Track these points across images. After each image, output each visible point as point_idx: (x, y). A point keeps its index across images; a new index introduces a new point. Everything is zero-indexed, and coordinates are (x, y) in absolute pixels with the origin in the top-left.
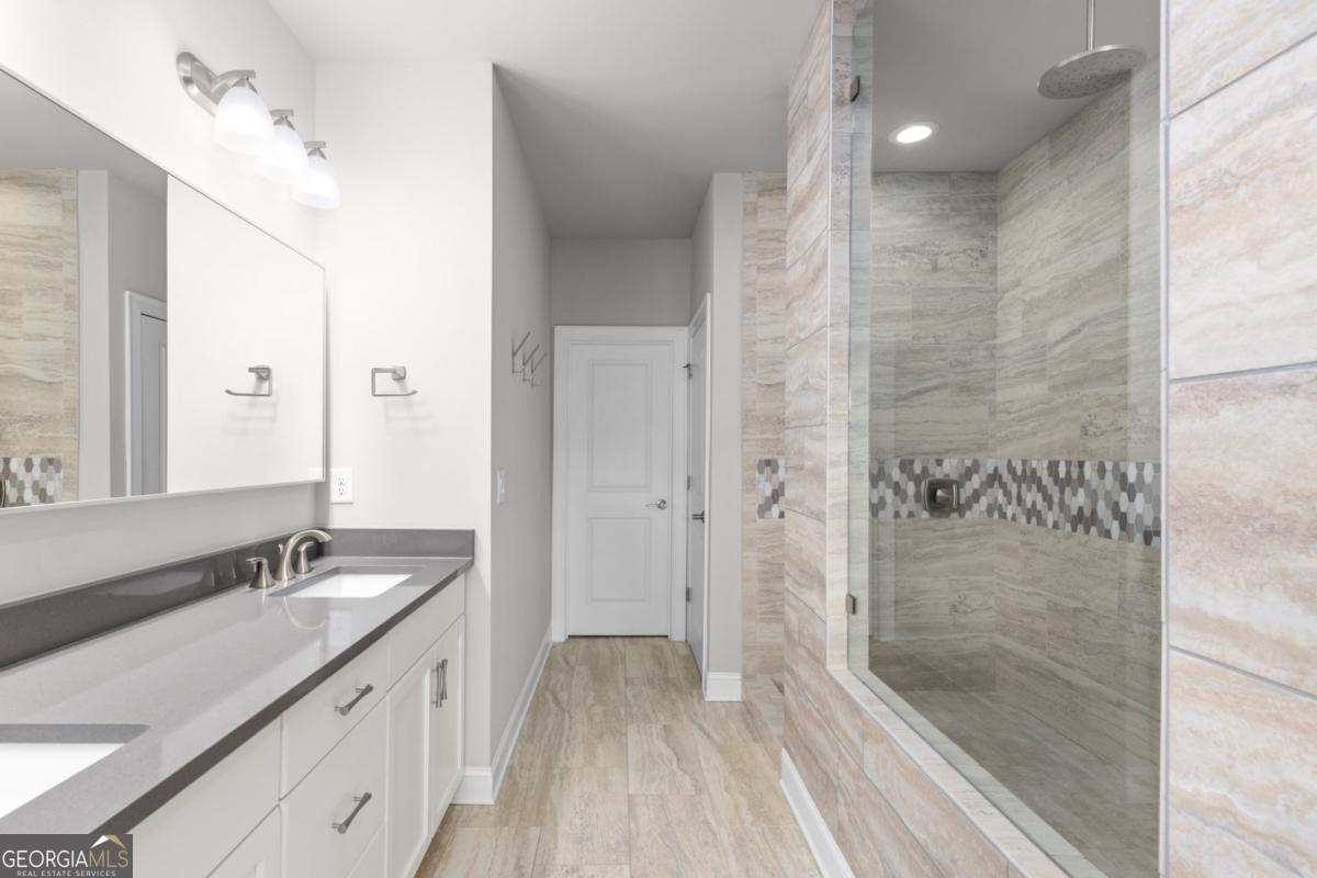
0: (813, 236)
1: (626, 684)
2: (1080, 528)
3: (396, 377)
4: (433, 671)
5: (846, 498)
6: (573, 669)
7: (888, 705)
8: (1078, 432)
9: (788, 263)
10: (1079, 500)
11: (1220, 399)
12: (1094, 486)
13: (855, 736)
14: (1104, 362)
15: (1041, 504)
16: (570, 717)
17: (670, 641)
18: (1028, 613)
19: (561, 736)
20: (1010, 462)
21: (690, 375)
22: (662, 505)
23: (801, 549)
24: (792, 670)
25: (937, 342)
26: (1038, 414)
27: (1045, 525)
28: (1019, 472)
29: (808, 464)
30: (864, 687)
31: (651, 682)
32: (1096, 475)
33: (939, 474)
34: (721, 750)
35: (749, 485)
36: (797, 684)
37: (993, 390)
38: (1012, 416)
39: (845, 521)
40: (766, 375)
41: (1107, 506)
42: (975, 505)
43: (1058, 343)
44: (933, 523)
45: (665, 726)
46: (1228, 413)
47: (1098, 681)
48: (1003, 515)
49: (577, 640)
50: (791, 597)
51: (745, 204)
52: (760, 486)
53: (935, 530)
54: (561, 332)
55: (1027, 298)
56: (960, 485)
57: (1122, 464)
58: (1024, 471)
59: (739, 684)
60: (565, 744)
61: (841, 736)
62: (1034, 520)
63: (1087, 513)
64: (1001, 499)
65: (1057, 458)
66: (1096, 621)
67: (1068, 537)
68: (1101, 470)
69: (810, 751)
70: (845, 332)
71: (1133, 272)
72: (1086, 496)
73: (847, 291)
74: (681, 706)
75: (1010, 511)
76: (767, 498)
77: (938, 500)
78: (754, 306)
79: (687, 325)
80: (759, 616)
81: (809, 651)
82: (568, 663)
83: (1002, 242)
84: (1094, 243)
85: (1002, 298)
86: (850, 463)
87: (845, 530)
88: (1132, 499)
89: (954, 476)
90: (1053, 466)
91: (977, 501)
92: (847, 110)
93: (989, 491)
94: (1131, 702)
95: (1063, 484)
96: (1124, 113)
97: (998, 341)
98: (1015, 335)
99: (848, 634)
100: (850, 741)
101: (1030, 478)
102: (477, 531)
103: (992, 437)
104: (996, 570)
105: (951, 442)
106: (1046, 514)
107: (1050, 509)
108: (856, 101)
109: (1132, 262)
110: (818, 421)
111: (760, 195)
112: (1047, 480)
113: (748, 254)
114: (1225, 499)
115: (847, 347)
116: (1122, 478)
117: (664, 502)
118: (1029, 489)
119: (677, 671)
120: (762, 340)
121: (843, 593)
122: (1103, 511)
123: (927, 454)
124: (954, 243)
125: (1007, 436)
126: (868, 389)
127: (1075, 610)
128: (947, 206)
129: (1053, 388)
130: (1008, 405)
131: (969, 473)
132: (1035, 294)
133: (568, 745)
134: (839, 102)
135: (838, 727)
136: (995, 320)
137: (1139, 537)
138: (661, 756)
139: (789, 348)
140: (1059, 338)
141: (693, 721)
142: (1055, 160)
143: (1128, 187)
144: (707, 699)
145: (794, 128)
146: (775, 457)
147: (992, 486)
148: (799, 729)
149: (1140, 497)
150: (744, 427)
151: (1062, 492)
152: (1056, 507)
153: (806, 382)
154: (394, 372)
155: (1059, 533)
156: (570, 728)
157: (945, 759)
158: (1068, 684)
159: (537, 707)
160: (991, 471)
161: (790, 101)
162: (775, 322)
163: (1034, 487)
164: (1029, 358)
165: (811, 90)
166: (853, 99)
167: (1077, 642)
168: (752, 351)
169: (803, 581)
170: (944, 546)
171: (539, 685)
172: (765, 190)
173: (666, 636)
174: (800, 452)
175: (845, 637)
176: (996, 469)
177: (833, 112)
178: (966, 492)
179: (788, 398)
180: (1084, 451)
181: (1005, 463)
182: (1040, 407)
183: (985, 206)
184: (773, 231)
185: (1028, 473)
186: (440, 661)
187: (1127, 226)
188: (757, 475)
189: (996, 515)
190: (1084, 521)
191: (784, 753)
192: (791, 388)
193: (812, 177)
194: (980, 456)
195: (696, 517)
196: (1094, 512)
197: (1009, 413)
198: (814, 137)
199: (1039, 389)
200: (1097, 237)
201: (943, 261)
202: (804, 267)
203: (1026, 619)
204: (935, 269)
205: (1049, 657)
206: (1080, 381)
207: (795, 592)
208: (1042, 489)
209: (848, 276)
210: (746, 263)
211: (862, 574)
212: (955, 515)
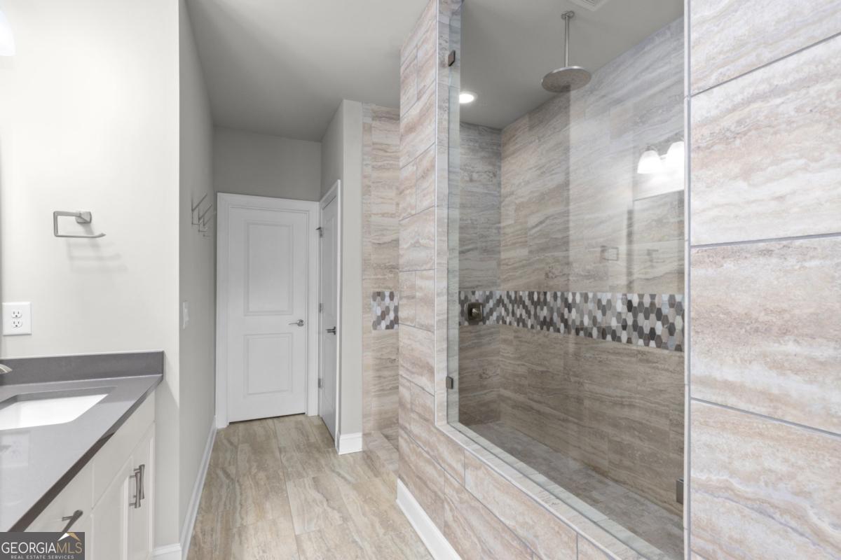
0: (422, 148)
1: (280, 452)
2: (545, 327)
3: (80, 220)
4: (131, 477)
5: (446, 316)
6: (236, 447)
7: (479, 444)
8: (543, 276)
9: (401, 164)
10: (544, 312)
11: (724, 258)
12: (552, 305)
13: (459, 467)
14: (556, 238)
15: (524, 316)
16: (240, 486)
17: (307, 416)
18: (517, 376)
19: (235, 501)
20: (508, 292)
21: (321, 235)
22: (301, 323)
23: (412, 350)
24: (406, 428)
25: (472, 223)
26: (523, 266)
27: (527, 327)
28: (513, 298)
29: (418, 294)
30: (461, 434)
31: (298, 448)
32: (552, 299)
33: (473, 299)
34: (356, 487)
35: (367, 309)
36: (409, 436)
37: (499, 252)
38: (509, 267)
39: (445, 331)
40: (377, 237)
41: (558, 316)
42: (491, 317)
43: (534, 227)
44: (471, 328)
45: (314, 478)
46: (729, 265)
47: (555, 409)
48: (504, 322)
49: (237, 425)
50: (403, 381)
51: (364, 124)
52: (374, 309)
53: (471, 332)
54: (222, 197)
55: (517, 201)
56: (484, 306)
57: (565, 294)
58: (516, 297)
59: (361, 439)
60: (239, 507)
61: (447, 467)
62: (521, 324)
63: (548, 320)
64: (503, 313)
65: (532, 290)
66: (552, 377)
67: (538, 333)
68: (555, 297)
69: (420, 478)
70: (445, 211)
71: (571, 192)
72: (548, 310)
73: (447, 185)
74: (323, 462)
75: (508, 320)
76: (378, 317)
77: (473, 314)
78: (370, 191)
79: (319, 201)
80: (373, 394)
81: (419, 414)
82: (231, 444)
83: (504, 169)
84: (552, 175)
85: (504, 201)
86: (448, 294)
87: (446, 336)
88: (570, 311)
89: (480, 301)
90: (531, 295)
91: (492, 315)
92: (447, 70)
93: (498, 308)
94: (570, 418)
95: (535, 304)
96: (566, 107)
97: (502, 225)
98: (511, 222)
99: (447, 402)
100: (454, 469)
101: (518, 301)
102: (165, 352)
103: (499, 278)
104: (501, 353)
105: (479, 281)
106: (527, 321)
107: (529, 317)
108: (452, 67)
109: (571, 187)
110: (428, 266)
111: (373, 120)
112: (527, 302)
113: (366, 157)
114: (728, 313)
115: (446, 221)
116: (565, 300)
117: (302, 321)
118: (518, 307)
119: (315, 437)
120: (375, 214)
121: (445, 375)
122: (556, 318)
123: (467, 288)
124: (481, 166)
125: (506, 278)
126: (458, 248)
127: (542, 372)
128: (477, 145)
129: (530, 252)
130: (507, 261)
131: (488, 299)
132: (522, 200)
133: (241, 508)
134: (442, 65)
135: (444, 461)
136: (500, 213)
137: (573, 331)
138: (314, 500)
139: (402, 220)
140: (534, 225)
141: (333, 471)
142: (531, 128)
143: (569, 147)
144: (340, 454)
145: (406, 77)
146: (384, 290)
147: (498, 306)
148: (411, 465)
149: (574, 310)
150: (364, 270)
151: (536, 309)
152: (532, 317)
153: (417, 242)
154: (79, 216)
155: (534, 331)
156: (241, 494)
157: (521, 473)
158: (539, 412)
159: (211, 482)
160: (498, 297)
161: (403, 59)
162: (382, 203)
163: (521, 306)
164: (518, 235)
165: (420, 54)
166: (450, 65)
167: (543, 389)
168: (368, 221)
169: (414, 370)
170: (476, 341)
171: (210, 465)
172: (377, 116)
173: (304, 413)
174: (413, 287)
175: (446, 404)
176: (501, 296)
177: (439, 70)
178: (487, 310)
179: (401, 252)
180: (547, 287)
181: (506, 292)
182: (524, 262)
183: (495, 148)
184: (381, 144)
185: (518, 299)
186: (138, 467)
187: (568, 168)
188: (372, 302)
189: (501, 322)
190: (547, 323)
191: (400, 483)
192: (404, 245)
193: (421, 110)
194: (493, 289)
195: (329, 331)
196: (552, 319)
197: (508, 265)
198: (422, 85)
199: (522, 253)
200: (553, 172)
201: (475, 176)
202: (415, 168)
203: (517, 379)
204: (471, 180)
205: (529, 399)
206: (543, 249)
207: (407, 377)
208: (525, 307)
209: (447, 176)
210: (365, 163)
211: (455, 364)
212: (481, 323)
